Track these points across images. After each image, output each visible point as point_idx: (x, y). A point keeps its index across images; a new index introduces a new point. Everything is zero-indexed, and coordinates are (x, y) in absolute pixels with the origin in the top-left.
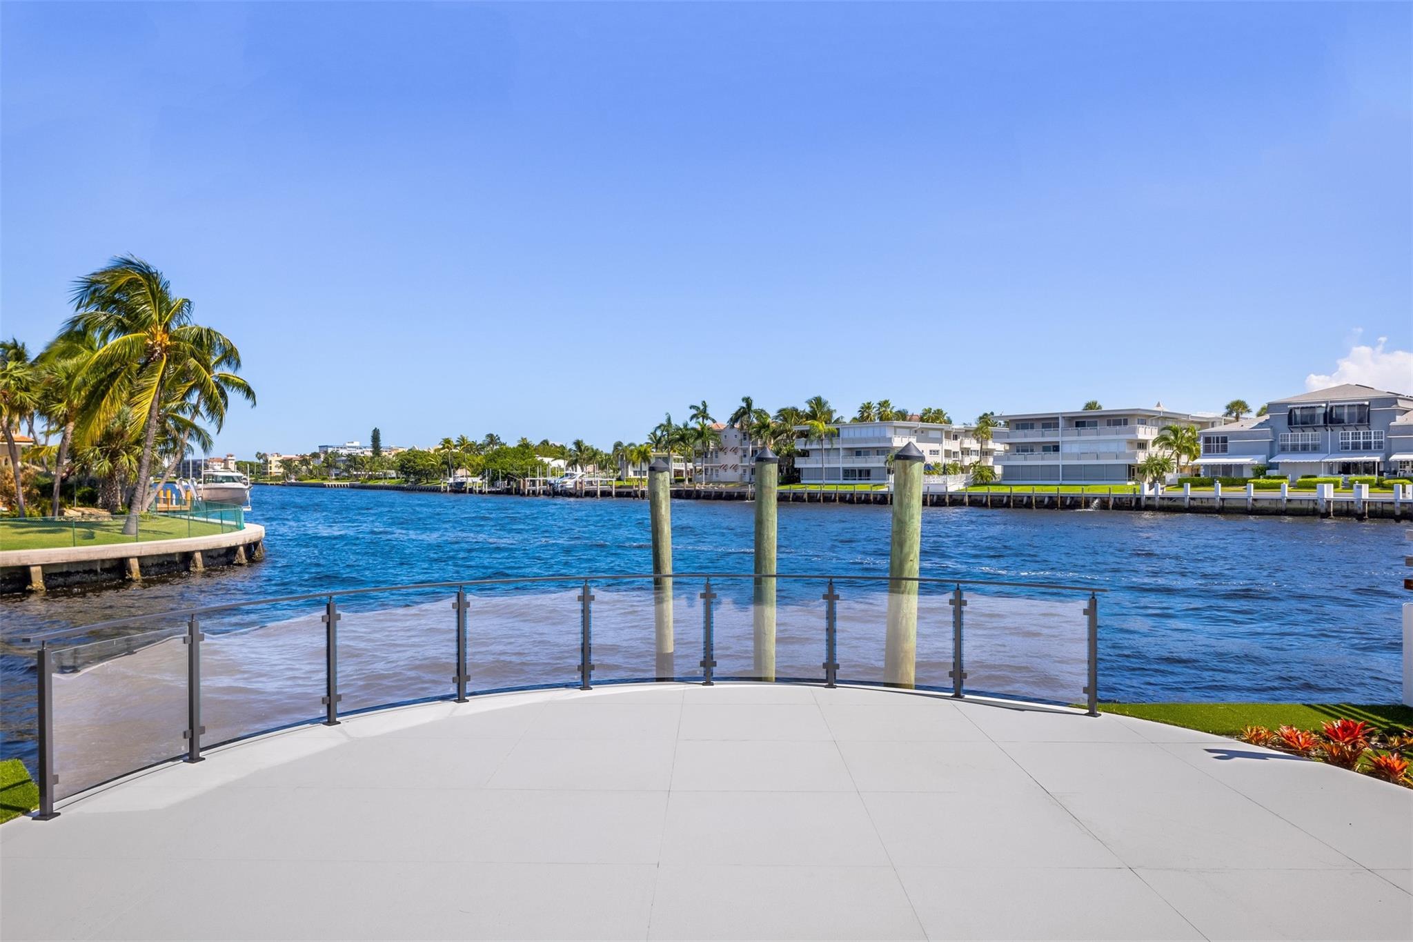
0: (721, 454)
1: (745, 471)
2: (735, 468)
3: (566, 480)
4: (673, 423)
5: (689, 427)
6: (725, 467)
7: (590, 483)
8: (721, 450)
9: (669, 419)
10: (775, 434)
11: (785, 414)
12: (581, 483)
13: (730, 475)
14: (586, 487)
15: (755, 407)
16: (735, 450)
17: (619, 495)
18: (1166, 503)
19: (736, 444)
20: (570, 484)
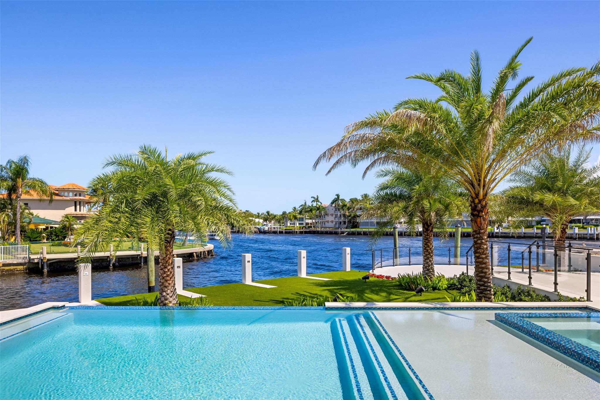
0: (326, 216)
1: (336, 223)
2: (332, 222)
3: (264, 227)
4: (307, 204)
5: (314, 206)
6: (328, 222)
7: (274, 228)
8: (326, 214)
9: (305, 203)
10: (349, 209)
11: (353, 201)
12: (271, 228)
13: (330, 225)
14: (273, 230)
15: (341, 198)
16: (332, 215)
17: (286, 233)
18: (503, 235)
19: (333, 212)
20: (266, 228)
